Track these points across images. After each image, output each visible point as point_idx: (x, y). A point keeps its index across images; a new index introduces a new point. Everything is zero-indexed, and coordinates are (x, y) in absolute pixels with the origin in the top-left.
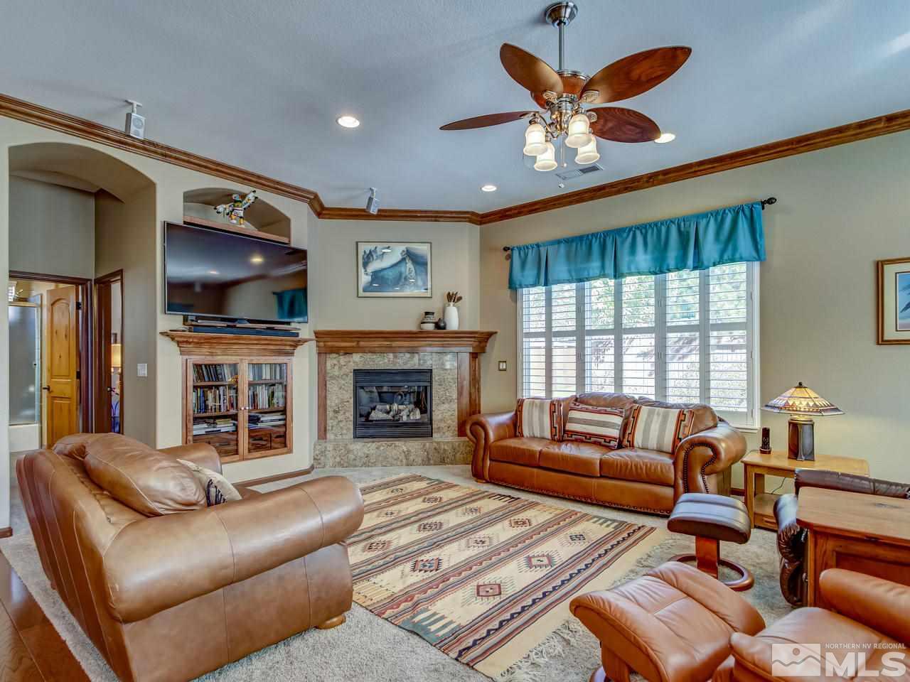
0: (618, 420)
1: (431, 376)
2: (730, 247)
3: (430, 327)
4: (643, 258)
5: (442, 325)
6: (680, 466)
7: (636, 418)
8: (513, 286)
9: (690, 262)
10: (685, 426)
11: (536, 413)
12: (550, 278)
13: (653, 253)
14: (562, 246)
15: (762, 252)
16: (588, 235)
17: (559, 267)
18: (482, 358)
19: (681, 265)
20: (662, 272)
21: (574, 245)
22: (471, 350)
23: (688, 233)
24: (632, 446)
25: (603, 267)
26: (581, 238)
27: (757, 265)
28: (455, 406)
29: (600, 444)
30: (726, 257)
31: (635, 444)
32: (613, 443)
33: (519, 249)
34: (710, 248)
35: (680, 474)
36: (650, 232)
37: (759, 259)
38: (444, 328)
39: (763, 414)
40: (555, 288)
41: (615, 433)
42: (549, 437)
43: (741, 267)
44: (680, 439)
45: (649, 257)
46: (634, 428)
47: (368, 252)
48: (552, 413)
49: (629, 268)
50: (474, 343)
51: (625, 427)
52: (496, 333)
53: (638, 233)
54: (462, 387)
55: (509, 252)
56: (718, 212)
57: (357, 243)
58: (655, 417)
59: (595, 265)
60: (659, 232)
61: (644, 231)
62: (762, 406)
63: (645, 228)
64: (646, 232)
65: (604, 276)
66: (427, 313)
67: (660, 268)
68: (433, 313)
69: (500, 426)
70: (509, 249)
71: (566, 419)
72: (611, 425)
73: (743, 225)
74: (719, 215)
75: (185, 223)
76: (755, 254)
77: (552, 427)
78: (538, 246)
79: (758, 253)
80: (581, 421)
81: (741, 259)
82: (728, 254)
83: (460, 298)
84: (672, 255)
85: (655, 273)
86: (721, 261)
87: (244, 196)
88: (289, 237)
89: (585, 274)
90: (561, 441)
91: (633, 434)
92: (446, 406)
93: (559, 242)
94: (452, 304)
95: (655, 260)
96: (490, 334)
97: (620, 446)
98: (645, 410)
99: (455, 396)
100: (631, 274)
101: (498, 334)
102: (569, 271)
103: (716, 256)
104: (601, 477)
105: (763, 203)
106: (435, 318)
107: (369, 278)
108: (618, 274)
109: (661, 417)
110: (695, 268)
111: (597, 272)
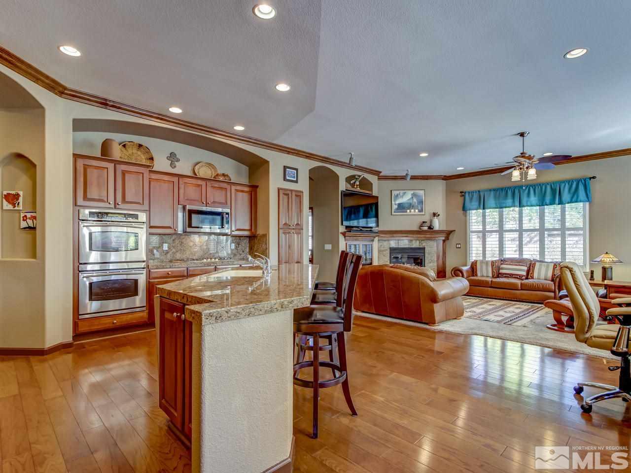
0: (526, 268)
1: (424, 251)
2: (575, 196)
3: (426, 228)
4: (533, 199)
5: (432, 227)
6: (557, 284)
7: (534, 267)
8: (464, 209)
9: (557, 201)
10: (557, 270)
11: (484, 267)
12: (486, 206)
13: (539, 197)
14: (492, 193)
15: (590, 199)
16: (506, 188)
17: (491, 201)
18: (447, 242)
19: (552, 203)
20: (543, 205)
21: (498, 192)
22: (444, 239)
23: (556, 189)
24: (532, 278)
25: (514, 202)
26: (502, 189)
27: (587, 204)
28: (436, 264)
29: (517, 278)
30: (573, 200)
31: (534, 277)
32: (523, 278)
33: (469, 193)
34: (566, 196)
35: (557, 287)
36: (537, 187)
37: (589, 201)
38: (432, 229)
39: (591, 264)
40: (487, 211)
41: (524, 273)
42: (491, 276)
43: (581, 204)
44: (555, 275)
45: (536, 198)
46: (533, 271)
47: (396, 195)
48: (492, 266)
49: (527, 203)
50: (444, 235)
51: (528, 272)
52: (454, 231)
53: (531, 187)
54: (439, 256)
55: (463, 194)
56: (569, 181)
57: (391, 191)
58: (543, 267)
59: (509, 201)
60: (541, 188)
61: (534, 187)
62: (590, 261)
63: (535, 186)
64: (535, 188)
65: (514, 206)
66: (424, 222)
67: (542, 203)
68: (426, 222)
69: (467, 271)
70: (463, 192)
71: (499, 269)
72: (522, 270)
73: (581, 187)
74: (570, 182)
75: (346, 190)
76: (586, 199)
77: (493, 272)
78: (479, 191)
79: (588, 198)
80: (506, 269)
81: (581, 201)
82: (574, 199)
83: (439, 215)
84: (548, 198)
85: (540, 206)
86: (571, 202)
87: (360, 176)
88: (372, 191)
89: (504, 205)
90: (498, 277)
91: (533, 273)
92: (431, 264)
93: (490, 190)
94: (435, 218)
95: (539, 200)
96: (452, 231)
97: (527, 278)
98: (537, 264)
99: (436, 260)
100: (528, 206)
101: (456, 232)
102: (496, 204)
103: (569, 200)
104: (521, 289)
105: (590, 178)
106: (428, 224)
107: (396, 206)
108: (521, 205)
109: (545, 267)
110: (559, 204)
111: (510, 204)
